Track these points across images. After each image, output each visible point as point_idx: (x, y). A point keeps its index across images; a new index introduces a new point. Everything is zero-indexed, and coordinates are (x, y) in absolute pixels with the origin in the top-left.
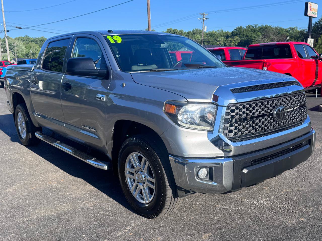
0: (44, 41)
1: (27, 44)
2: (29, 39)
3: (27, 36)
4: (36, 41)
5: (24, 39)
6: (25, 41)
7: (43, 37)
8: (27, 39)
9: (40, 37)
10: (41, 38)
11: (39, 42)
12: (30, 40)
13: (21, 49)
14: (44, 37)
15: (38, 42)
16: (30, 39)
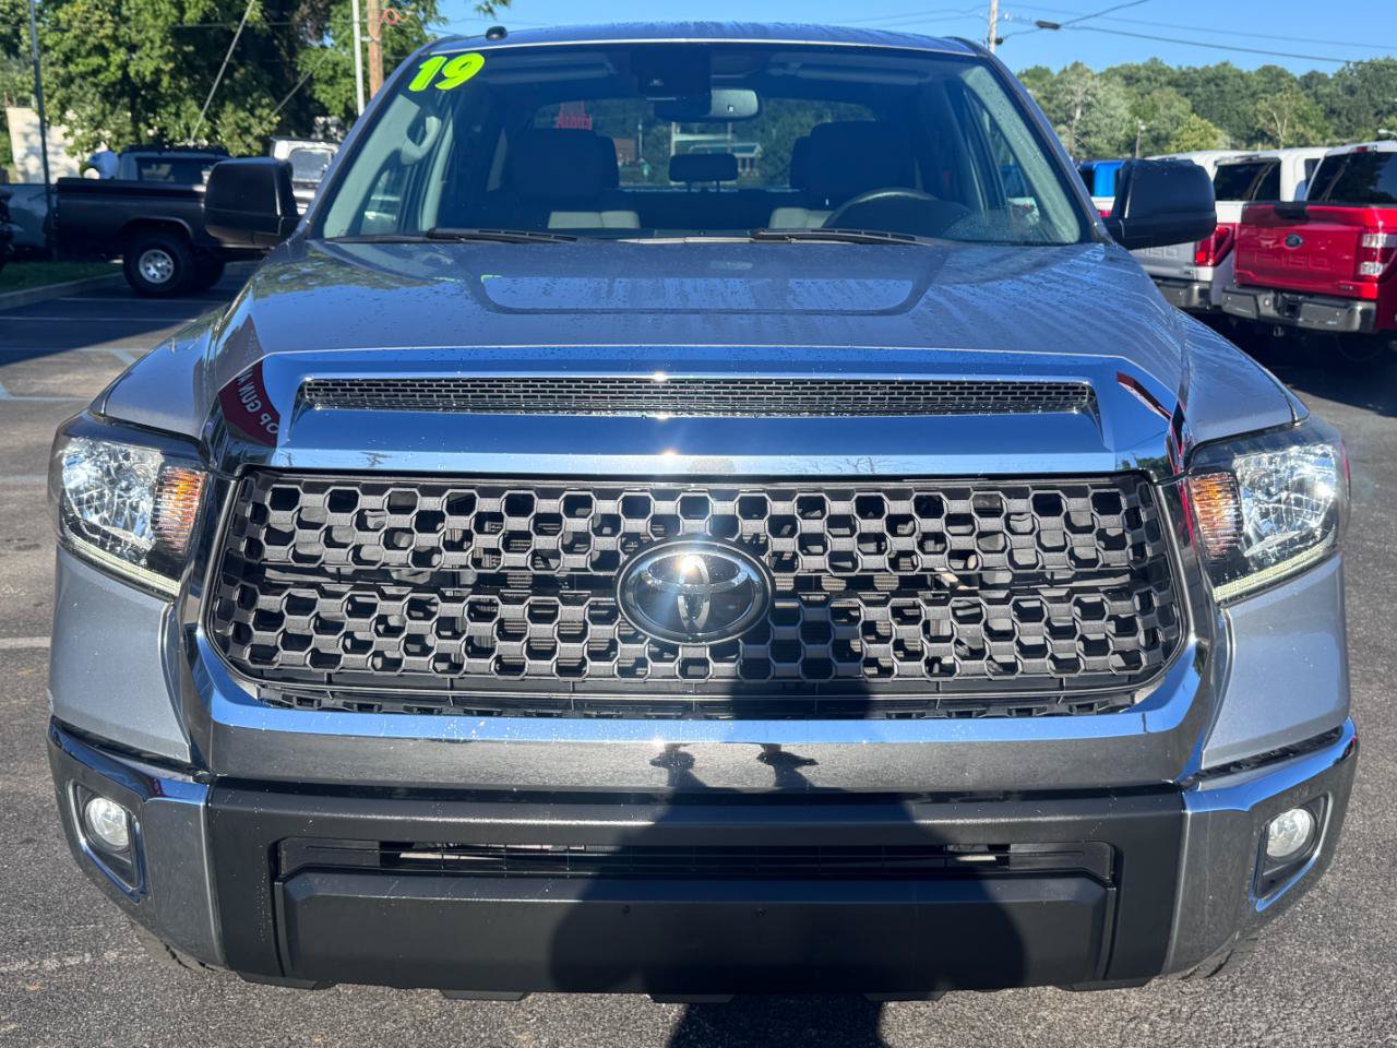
0: (1221, 83)
1: (1142, 95)
2: (1162, 72)
3: (1154, 60)
4: (1188, 80)
5: (1138, 76)
6: (1144, 82)
7: (1225, 64)
8: (1153, 71)
9: (1211, 66)
10: (1218, 67)
11: (1203, 87)
12: (1163, 79)
13: (1112, 117)
14: (1229, 66)
15: (1196, 86)
16: (1165, 74)
